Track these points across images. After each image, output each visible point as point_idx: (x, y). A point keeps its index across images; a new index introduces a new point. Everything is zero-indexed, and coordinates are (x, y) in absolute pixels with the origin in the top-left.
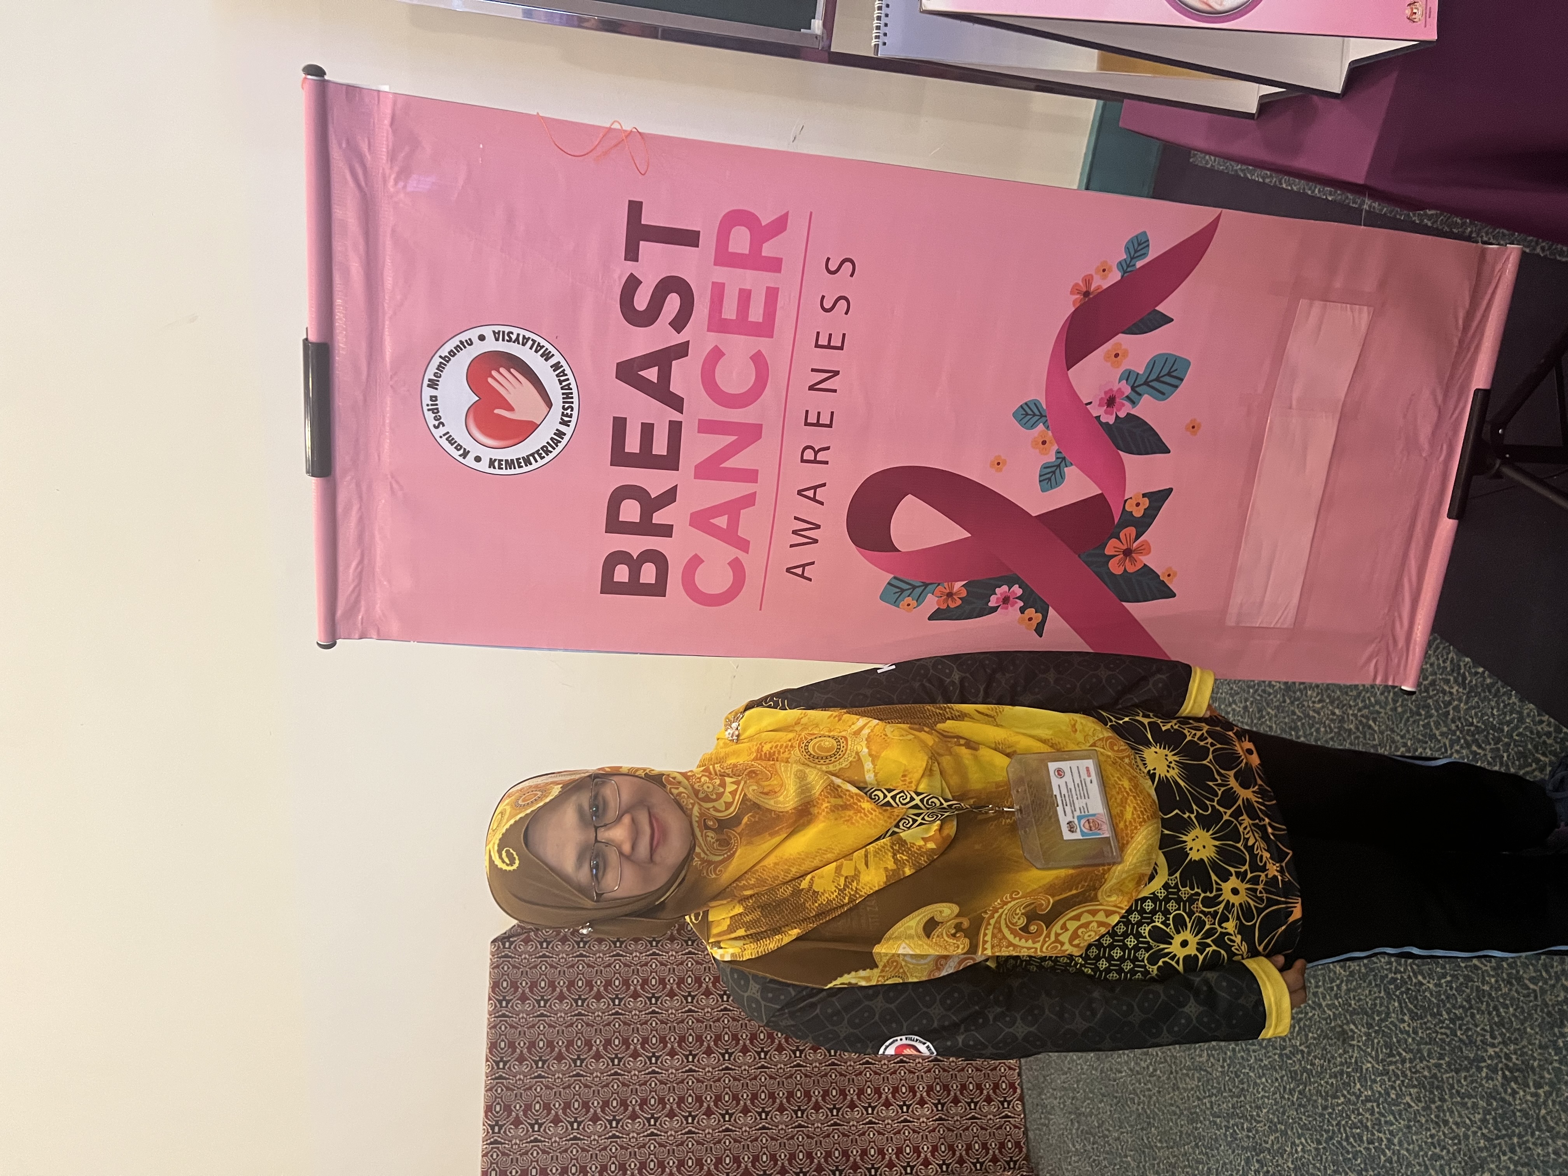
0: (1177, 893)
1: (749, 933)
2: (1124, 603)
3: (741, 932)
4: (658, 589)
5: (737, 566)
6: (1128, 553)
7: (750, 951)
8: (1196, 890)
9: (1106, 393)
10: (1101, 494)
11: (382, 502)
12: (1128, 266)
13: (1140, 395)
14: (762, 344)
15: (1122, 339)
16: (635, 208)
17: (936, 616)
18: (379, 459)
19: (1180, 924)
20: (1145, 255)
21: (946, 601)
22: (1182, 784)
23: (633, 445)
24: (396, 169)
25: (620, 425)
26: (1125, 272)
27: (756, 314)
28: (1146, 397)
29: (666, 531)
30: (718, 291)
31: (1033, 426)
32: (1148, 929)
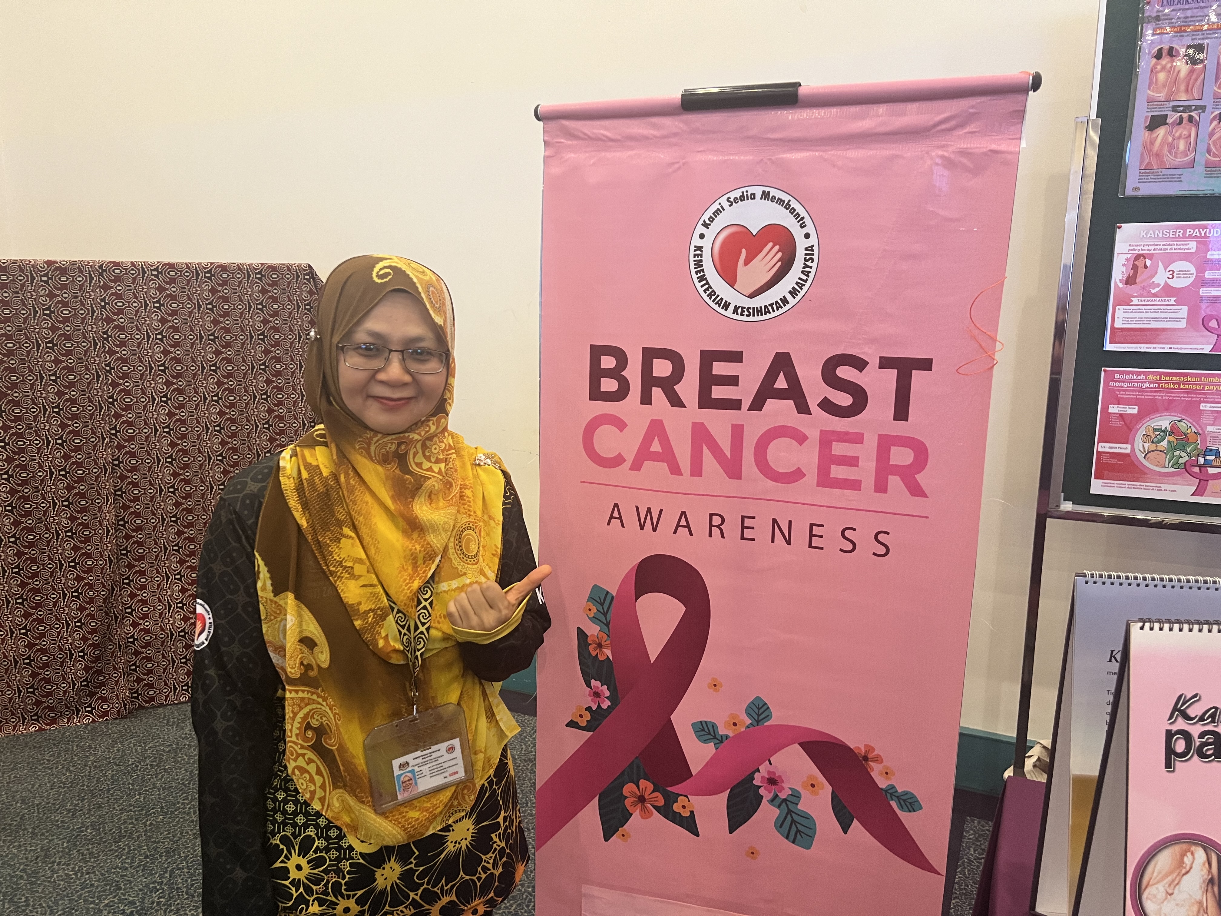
0: (345, 858)
1: (304, 481)
2: (598, 796)
3: (305, 475)
4: (596, 394)
5: (617, 461)
6: (642, 799)
7: (287, 483)
8: (348, 876)
9: (780, 777)
10: (692, 775)
11: (664, 156)
12: (891, 794)
13: (779, 807)
14: (811, 477)
15: (827, 790)
16: (926, 365)
17: (582, 634)
18: (699, 152)
19: (316, 863)
20: (902, 808)
21: (594, 642)
22: (442, 856)
23: (719, 368)
24: (952, 156)
25: (736, 357)
26: (886, 791)
27: (837, 472)
28: (778, 811)
29: (646, 399)
30: (858, 439)
31: (749, 715)
32: (312, 834)
